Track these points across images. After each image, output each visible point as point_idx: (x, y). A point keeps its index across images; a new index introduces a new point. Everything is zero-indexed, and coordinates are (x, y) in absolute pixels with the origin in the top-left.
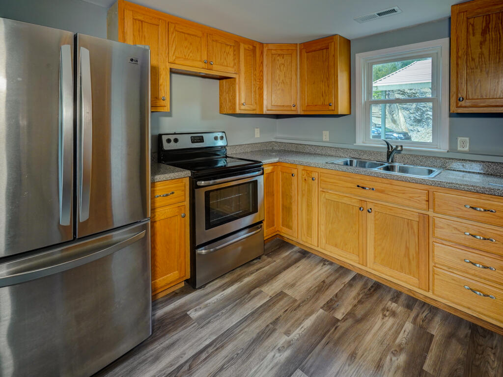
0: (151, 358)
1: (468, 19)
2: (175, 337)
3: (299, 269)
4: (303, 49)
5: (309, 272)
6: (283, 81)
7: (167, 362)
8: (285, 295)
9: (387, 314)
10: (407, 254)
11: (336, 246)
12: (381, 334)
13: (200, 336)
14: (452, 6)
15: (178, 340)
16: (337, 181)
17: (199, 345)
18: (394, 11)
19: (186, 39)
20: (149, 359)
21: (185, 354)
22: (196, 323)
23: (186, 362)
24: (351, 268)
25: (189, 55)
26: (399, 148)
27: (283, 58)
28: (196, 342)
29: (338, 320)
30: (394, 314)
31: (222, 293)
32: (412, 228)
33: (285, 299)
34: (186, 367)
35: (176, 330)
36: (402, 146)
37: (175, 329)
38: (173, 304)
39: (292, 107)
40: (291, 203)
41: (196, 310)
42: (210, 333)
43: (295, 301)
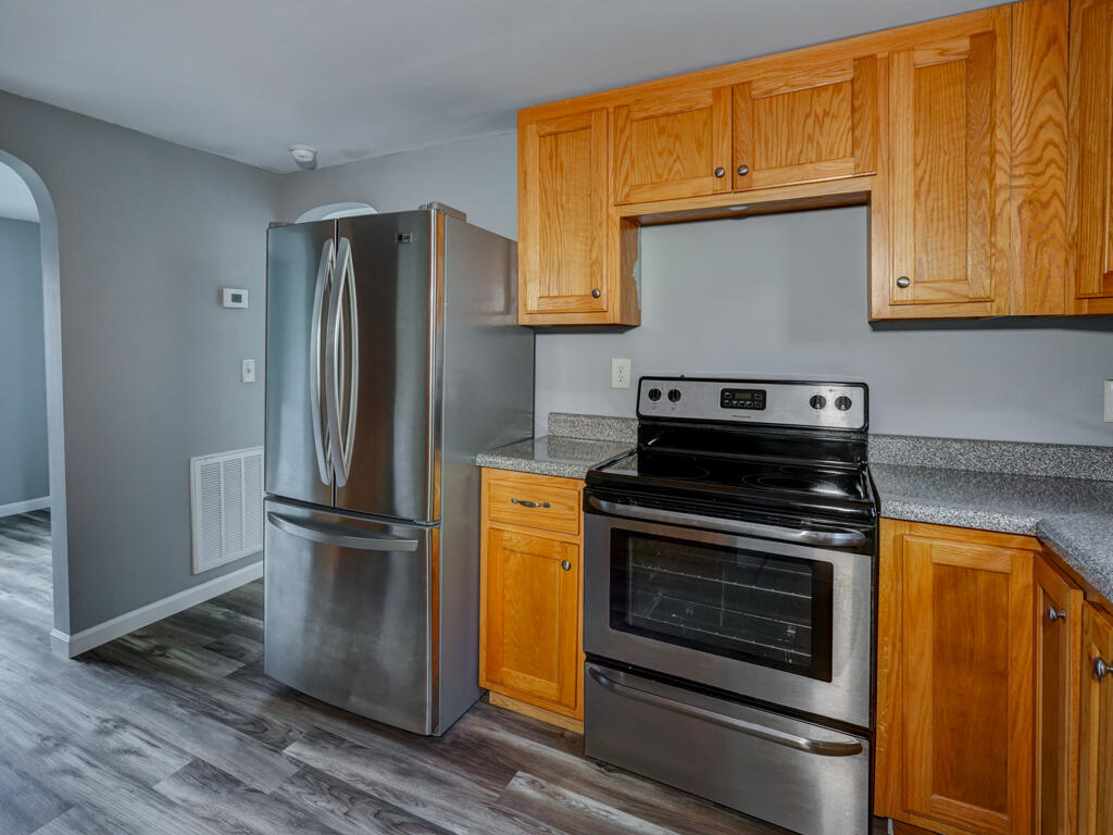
0: (406, 766)
2: (455, 778)
7: (403, 789)
13: (470, 813)
15: (450, 785)
17: (448, 820)
19: (662, 130)
20: (403, 765)
21: (424, 806)
22: (498, 795)
23: (409, 815)
25: (670, 170)
28: (455, 813)
34: (398, 819)
35: (472, 772)
37: (472, 770)
38: (531, 742)
41: (533, 782)
42: (483, 827)
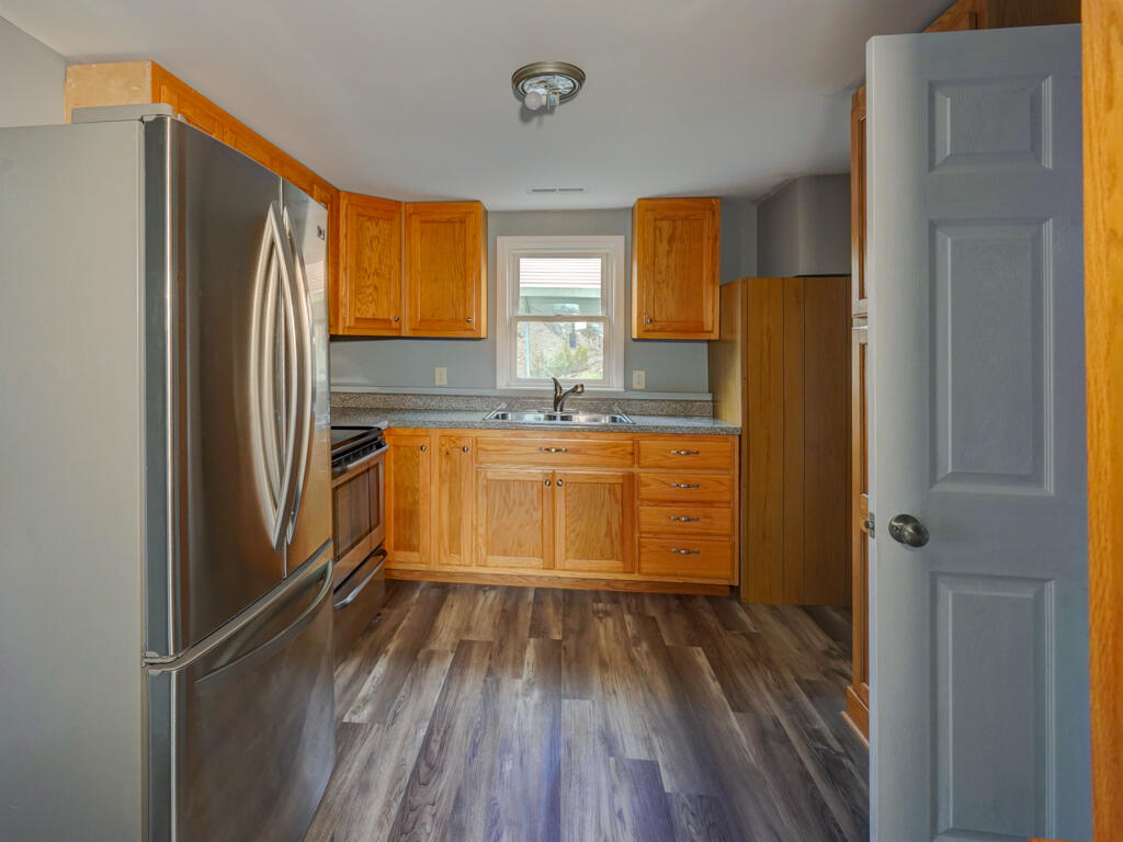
0: (355, 791)
1: (655, 220)
2: (363, 752)
3: (455, 608)
4: (414, 213)
5: (474, 607)
6: (376, 270)
7: (387, 780)
8: (471, 643)
9: (601, 615)
10: (609, 532)
11: (505, 553)
12: (611, 634)
13: (401, 733)
14: (639, 200)
15: (371, 754)
16: (508, 447)
17: (413, 742)
18: (581, 190)
21: (403, 760)
22: (376, 725)
23: (417, 765)
24: (523, 583)
26: (579, 390)
27: (377, 225)
28: (403, 741)
29: (560, 641)
30: (607, 614)
31: (372, 675)
32: (615, 494)
33: (476, 647)
34: (424, 769)
35: (352, 745)
36: (582, 386)
39: (394, 323)
40: (416, 502)
41: (354, 712)
42: (412, 723)
43: (490, 644)
